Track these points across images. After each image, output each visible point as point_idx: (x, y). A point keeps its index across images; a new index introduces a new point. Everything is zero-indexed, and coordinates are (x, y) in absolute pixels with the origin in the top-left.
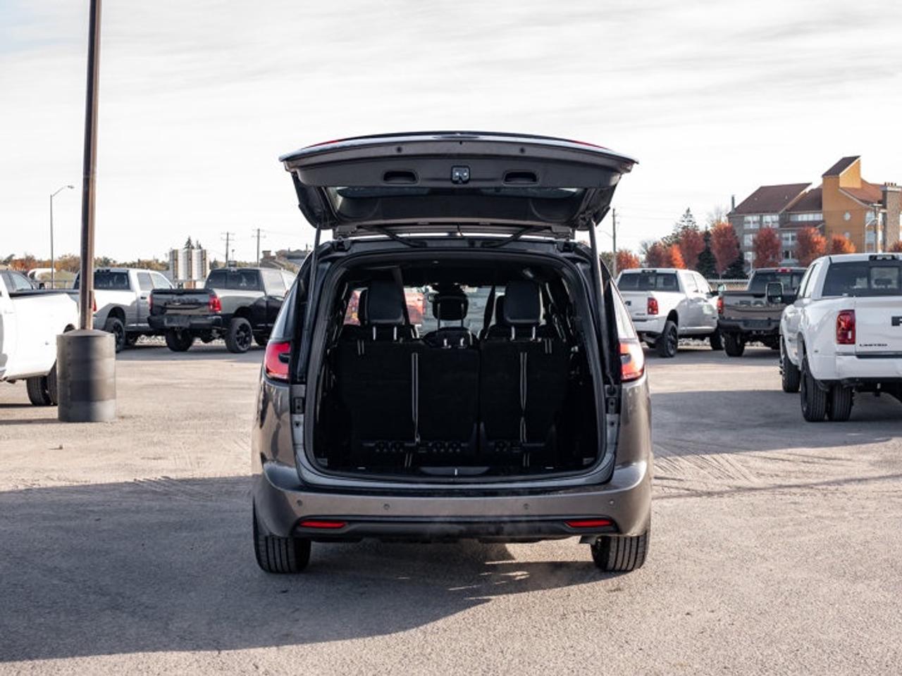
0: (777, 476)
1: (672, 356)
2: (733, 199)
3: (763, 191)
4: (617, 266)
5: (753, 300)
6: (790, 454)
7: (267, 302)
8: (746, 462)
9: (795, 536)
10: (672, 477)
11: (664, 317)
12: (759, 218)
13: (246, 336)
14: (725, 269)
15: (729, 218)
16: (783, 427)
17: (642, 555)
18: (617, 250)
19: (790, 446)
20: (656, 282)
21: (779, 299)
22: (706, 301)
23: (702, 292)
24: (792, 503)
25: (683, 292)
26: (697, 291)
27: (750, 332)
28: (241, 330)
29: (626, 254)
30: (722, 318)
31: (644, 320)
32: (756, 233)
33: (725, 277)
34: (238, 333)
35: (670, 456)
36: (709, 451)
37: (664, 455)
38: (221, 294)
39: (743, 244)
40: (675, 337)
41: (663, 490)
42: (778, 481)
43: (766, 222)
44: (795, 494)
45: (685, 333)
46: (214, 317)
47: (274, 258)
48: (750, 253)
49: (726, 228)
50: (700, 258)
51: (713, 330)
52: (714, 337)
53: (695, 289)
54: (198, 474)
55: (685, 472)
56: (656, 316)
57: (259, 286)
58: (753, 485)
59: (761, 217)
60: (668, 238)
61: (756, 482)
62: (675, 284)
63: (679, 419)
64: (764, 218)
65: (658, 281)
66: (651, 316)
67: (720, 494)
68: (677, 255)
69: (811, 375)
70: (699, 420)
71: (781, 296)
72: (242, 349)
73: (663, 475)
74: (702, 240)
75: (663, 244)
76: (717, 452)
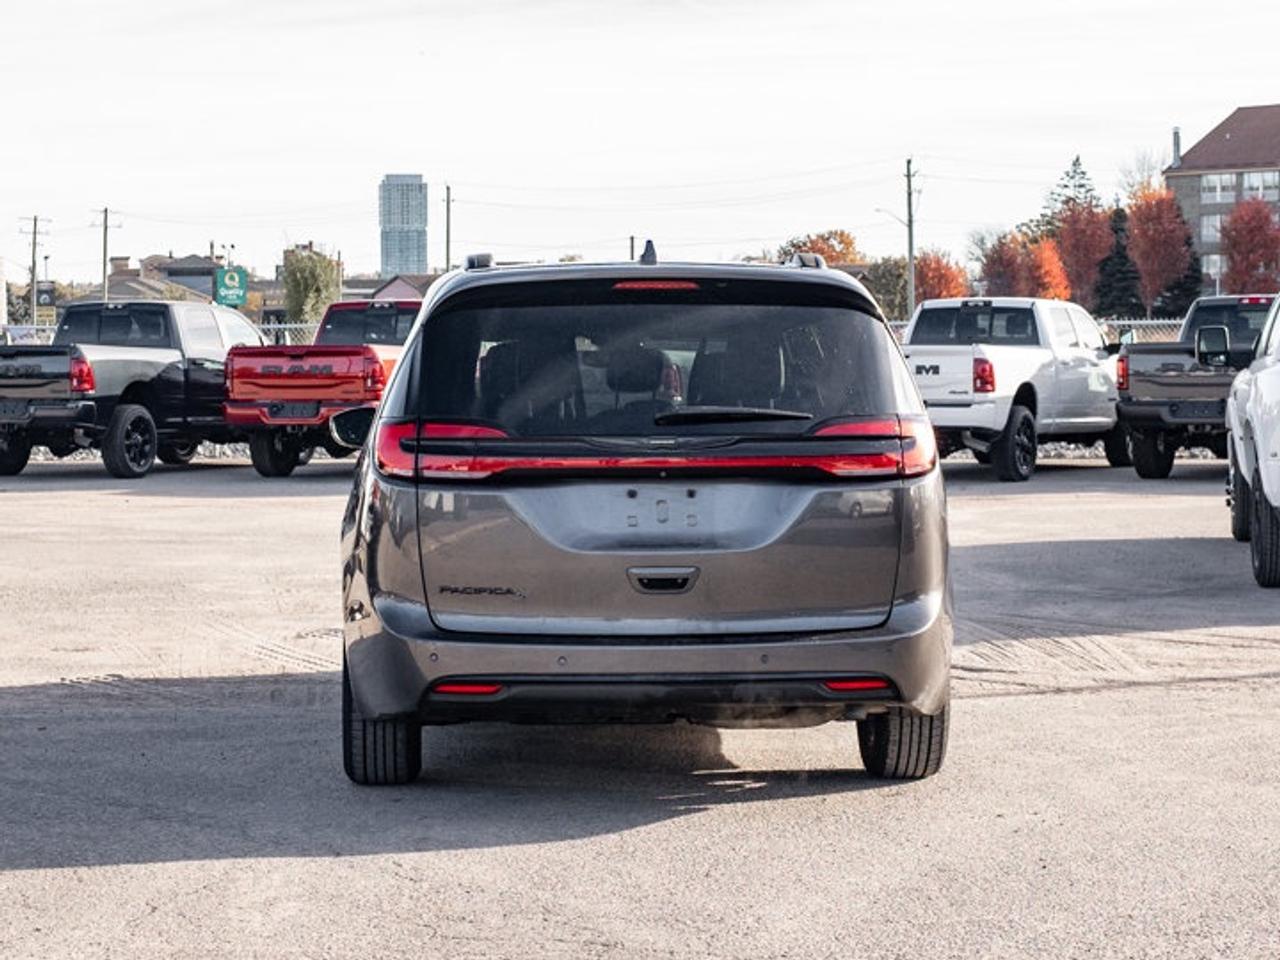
0: (1180, 665)
1: (1024, 478)
2: (1176, 135)
3: (1243, 117)
4: (916, 288)
5: (1188, 362)
6: (1213, 635)
7: (186, 372)
8: (1132, 646)
9: (1184, 737)
10: (999, 668)
11: (1008, 397)
12: (1234, 177)
13: (145, 442)
14: (1160, 294)
15: (1167, 178)
16: (1213, 596)
17: (935, 762)
18: (916, 253)
19: (1217, 623)
20: (991, 325)
21: (1222, 358)
22: (1095, 365)
23: (1087, 346)
24: (1195, 699)
25: (1048, 346)
26: (1076, 344)
27: (1184, 427)
28: (133, 430)
29: (938, 262)
30: (1127, 400)
31: (968, 405)
32: (1231, 212)
33: (1158, 313)
34: (128, 436)
35: (998, 639)
36: (1069, 631)
37: (987, 638)
38: (94, 354)
39: (1199, 237)
40: (1031, 438)
41: (981, 685)
42: (1180, 673)
43: (1251, 189)
44: (1204, 689)
45: (1052, 430)
46: (81, 404)
47: (136, 273)
48: (1216, 258)
49: (1160, 202)
50: (1102, 270)
51: (1112, 425)
52: (1111, 438)
53: (1074, 341)
54: (167, 671)
55: (1022, 662)
56: (990, 395)
57: (170, 339)
58: (1136, 679)
59: (1240, 175)
60: (1032, 225)
61: (1143, 674)
62: (1030, 328)
63: (1024, 585)
64: (1246, 176)
65: (996, 323)
66: (980, 396)
67: (1077, 690)
68: (1052, 263)
69: (1266, 501)
70: (1061, 587)
71: (1225, 353)
72: (137, 469)
73: (982, 666)
74: (1107, 229)
75: (1020, 238)
76: (1083, 633)
